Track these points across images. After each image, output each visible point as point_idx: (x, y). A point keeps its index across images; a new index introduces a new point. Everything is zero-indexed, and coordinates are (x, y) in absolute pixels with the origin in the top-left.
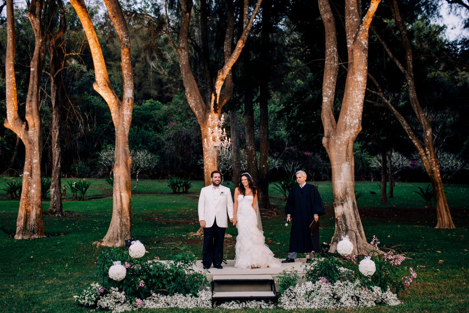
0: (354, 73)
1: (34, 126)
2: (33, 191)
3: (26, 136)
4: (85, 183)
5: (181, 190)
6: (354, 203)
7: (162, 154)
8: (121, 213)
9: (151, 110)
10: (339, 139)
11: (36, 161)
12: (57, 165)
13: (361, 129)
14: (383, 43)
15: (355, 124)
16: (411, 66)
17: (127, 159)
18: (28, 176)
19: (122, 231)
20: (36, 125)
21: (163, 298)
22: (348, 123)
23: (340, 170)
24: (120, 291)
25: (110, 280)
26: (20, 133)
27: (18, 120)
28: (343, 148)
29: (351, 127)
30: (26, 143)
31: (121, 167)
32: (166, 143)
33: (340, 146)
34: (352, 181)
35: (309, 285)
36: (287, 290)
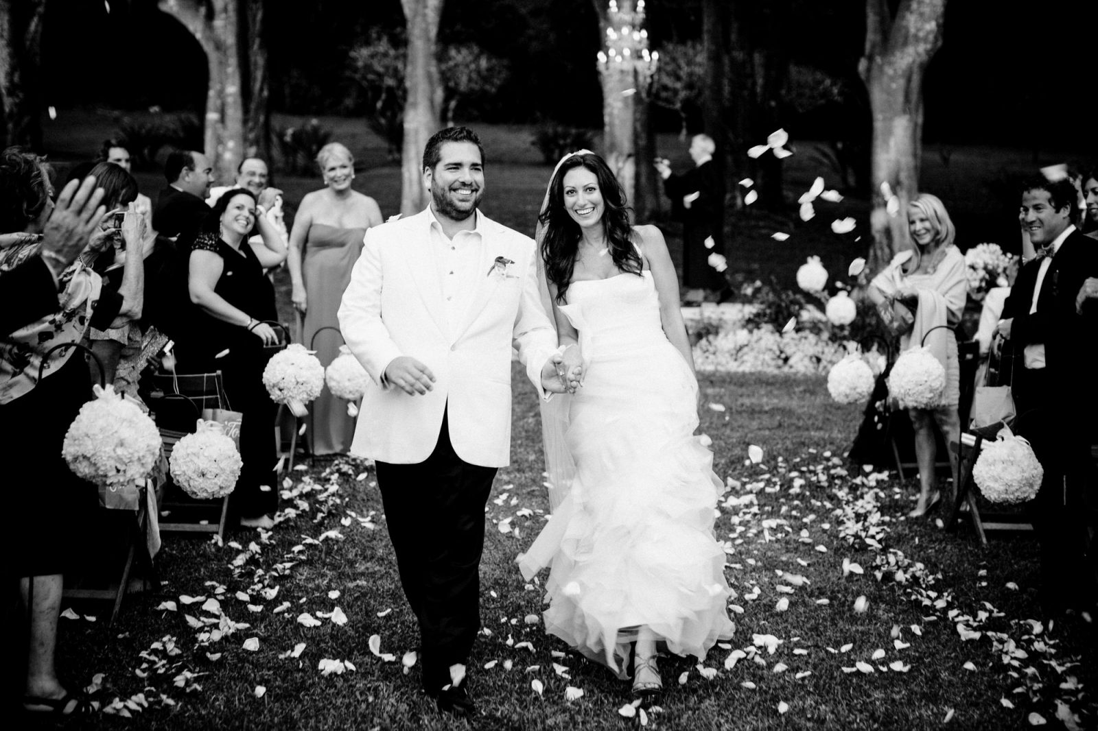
1: (225, 10)
2: (228, 156)
3: (208, 33)
10: (890, 64)
11: (233, 89)
12: (261, 90)
13: (940, 43)
15: (928, 33)
17: (433, 92)
18: (217, 122)
20: (231, 7)
22: (912, 30)
23: (889, 132)
26: (195, 26)
28: (898, 85)
29: (917, 39)
30: (208, 48)
31: (422, 108)
33: (892, 79)
34: (915, 155)
35: (743, 336)
36: (704, 342)
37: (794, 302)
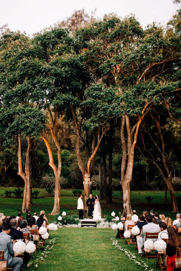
0: (129, 162)
2: (27, 197)
3: (25, 178)
4: (37, 191)
5: (78, 194)
6: (129, 203)
7: (70, 177)
8: (57, 204)
9: (65, 156)
10: (125, 182)
11: (28, 187)
13: (132, 179)
14: (154, 141)
15: (130, 178)
16: (164, 150)
17: (59, 187)
18: (26, 191)
19: (57, 210)
20: (28, 174)
21: (70, 225)
23: (125, 192)
24: (60, 223)
25: (58, 220)
26: (23, 177)
27: (22, 172)
29: (128, 179)
30: (25, 180)
31: (57, 190)
32: (72, 172)
33: (125, 185)
34: (129, 196)
35: (104, 223)
36: (99, 224)
37: (111, 218)
